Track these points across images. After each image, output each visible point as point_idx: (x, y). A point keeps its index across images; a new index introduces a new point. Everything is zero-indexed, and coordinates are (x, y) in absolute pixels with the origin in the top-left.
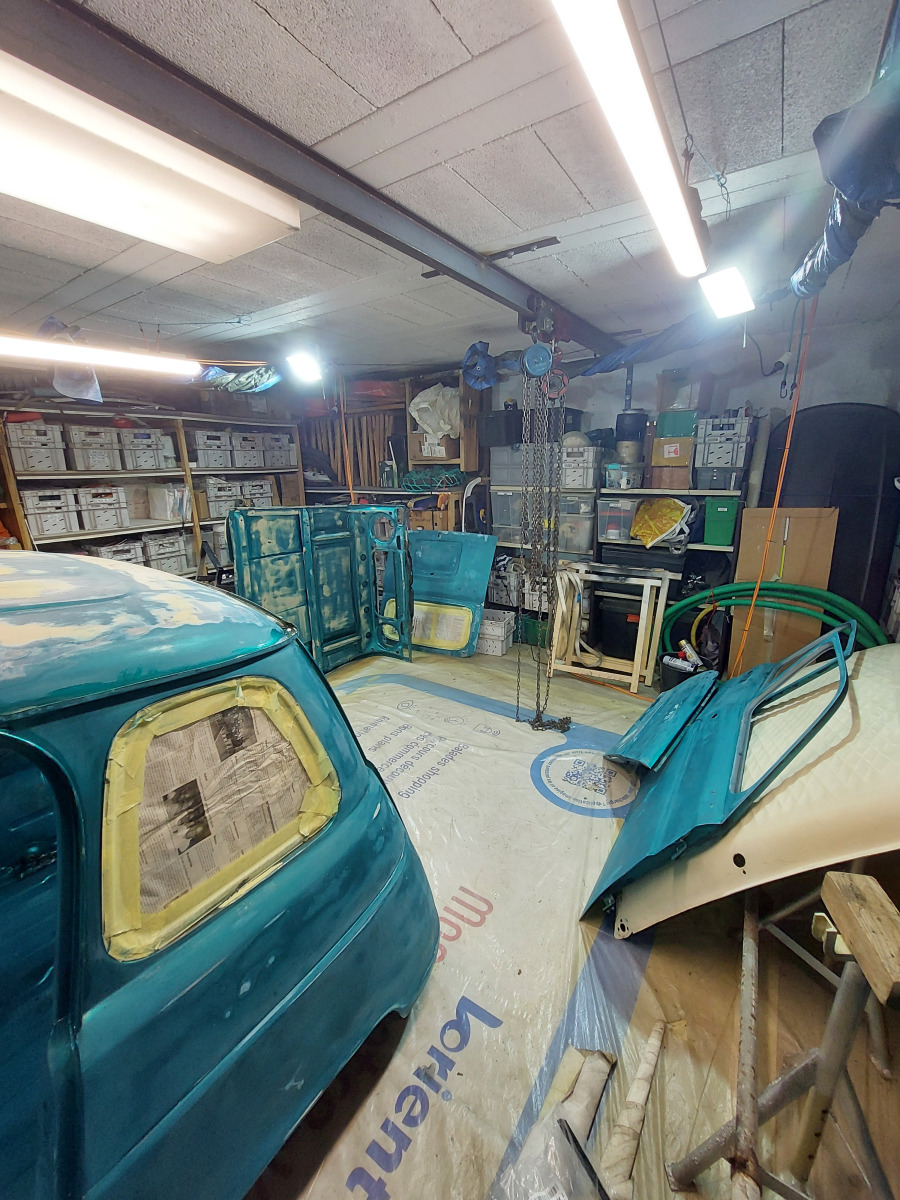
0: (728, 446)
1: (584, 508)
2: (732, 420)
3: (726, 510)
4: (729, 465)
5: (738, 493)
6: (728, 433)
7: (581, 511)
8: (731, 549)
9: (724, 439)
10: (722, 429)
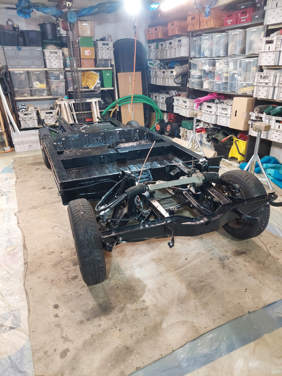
0: (108, 51)
1: (62, 77)
2: (108, 42)
3: (109, 74)
4: (109, 58)
5: (111, 68)
6: (107, 47)
7: (61, 78)
8: (113, 88)
9: (106, 49)
10: (104, 45)
